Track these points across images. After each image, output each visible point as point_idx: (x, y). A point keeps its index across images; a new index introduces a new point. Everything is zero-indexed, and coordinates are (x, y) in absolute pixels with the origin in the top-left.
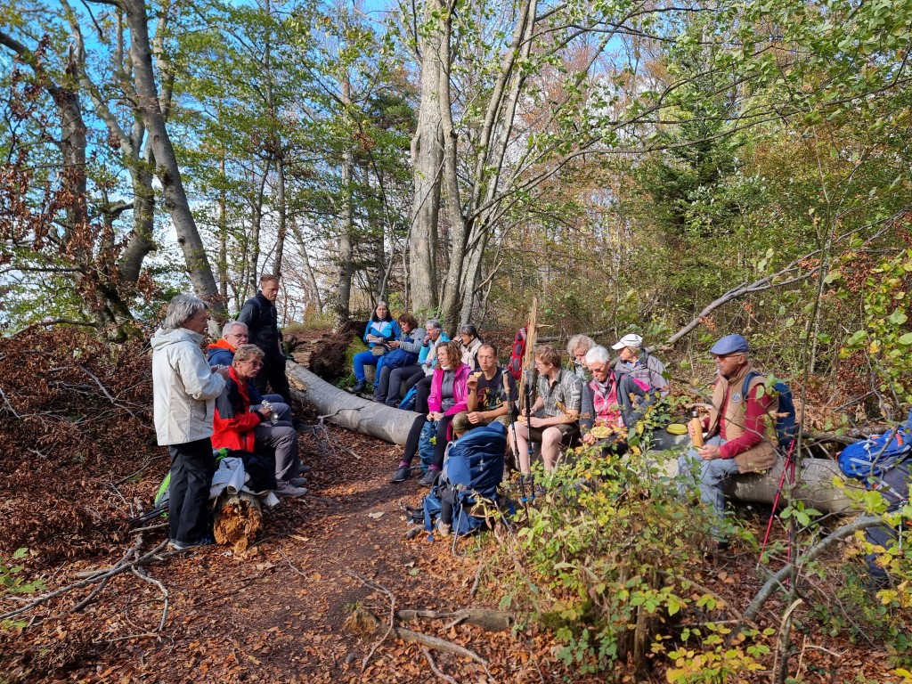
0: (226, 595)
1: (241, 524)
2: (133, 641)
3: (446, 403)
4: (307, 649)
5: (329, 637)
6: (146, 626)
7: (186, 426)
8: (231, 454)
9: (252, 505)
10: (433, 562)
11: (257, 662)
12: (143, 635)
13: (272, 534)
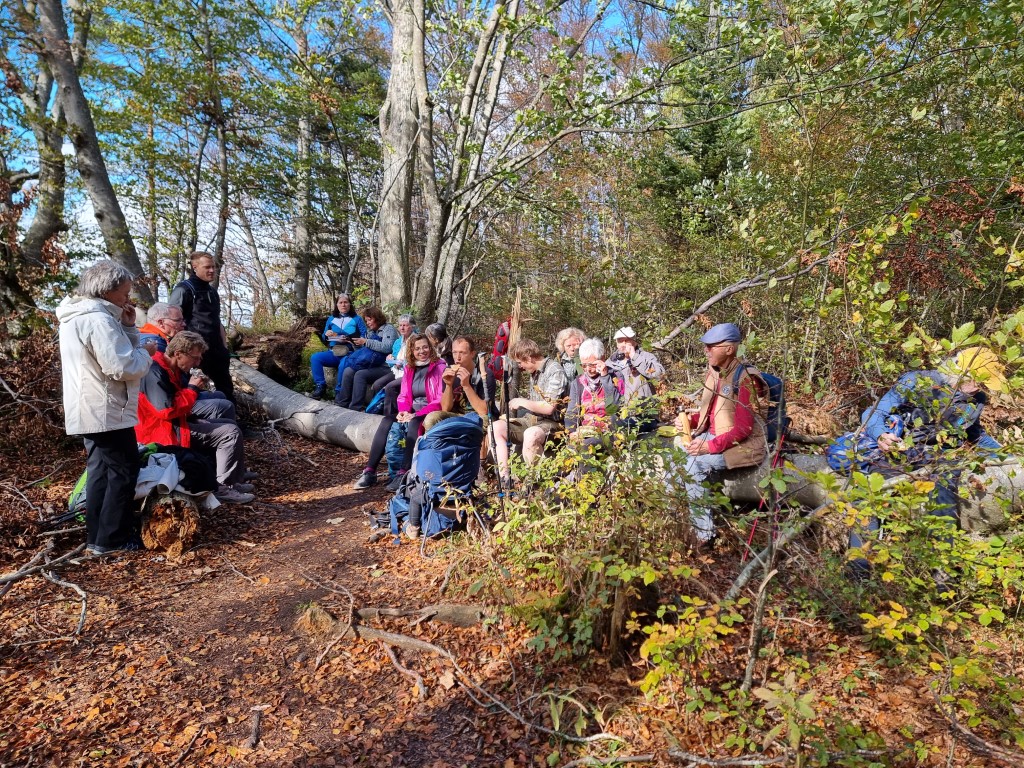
0: (156, 600)
1: (175, 526)
2: (44, 646)
3: (417, 403)
4: (252, 649)
5: (278, 638)
6: (60, 631)
7: (102, 413)
8: (161, 449)
9: (188, 505)
10: (399, 564)
11: (194, 664)
12: (56, 639)
13: (213, 540)
